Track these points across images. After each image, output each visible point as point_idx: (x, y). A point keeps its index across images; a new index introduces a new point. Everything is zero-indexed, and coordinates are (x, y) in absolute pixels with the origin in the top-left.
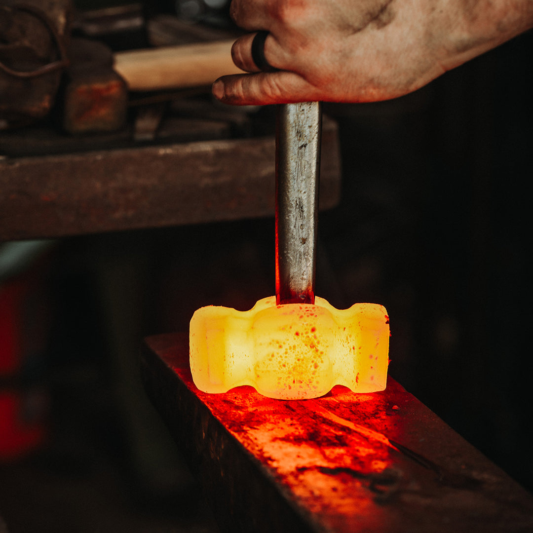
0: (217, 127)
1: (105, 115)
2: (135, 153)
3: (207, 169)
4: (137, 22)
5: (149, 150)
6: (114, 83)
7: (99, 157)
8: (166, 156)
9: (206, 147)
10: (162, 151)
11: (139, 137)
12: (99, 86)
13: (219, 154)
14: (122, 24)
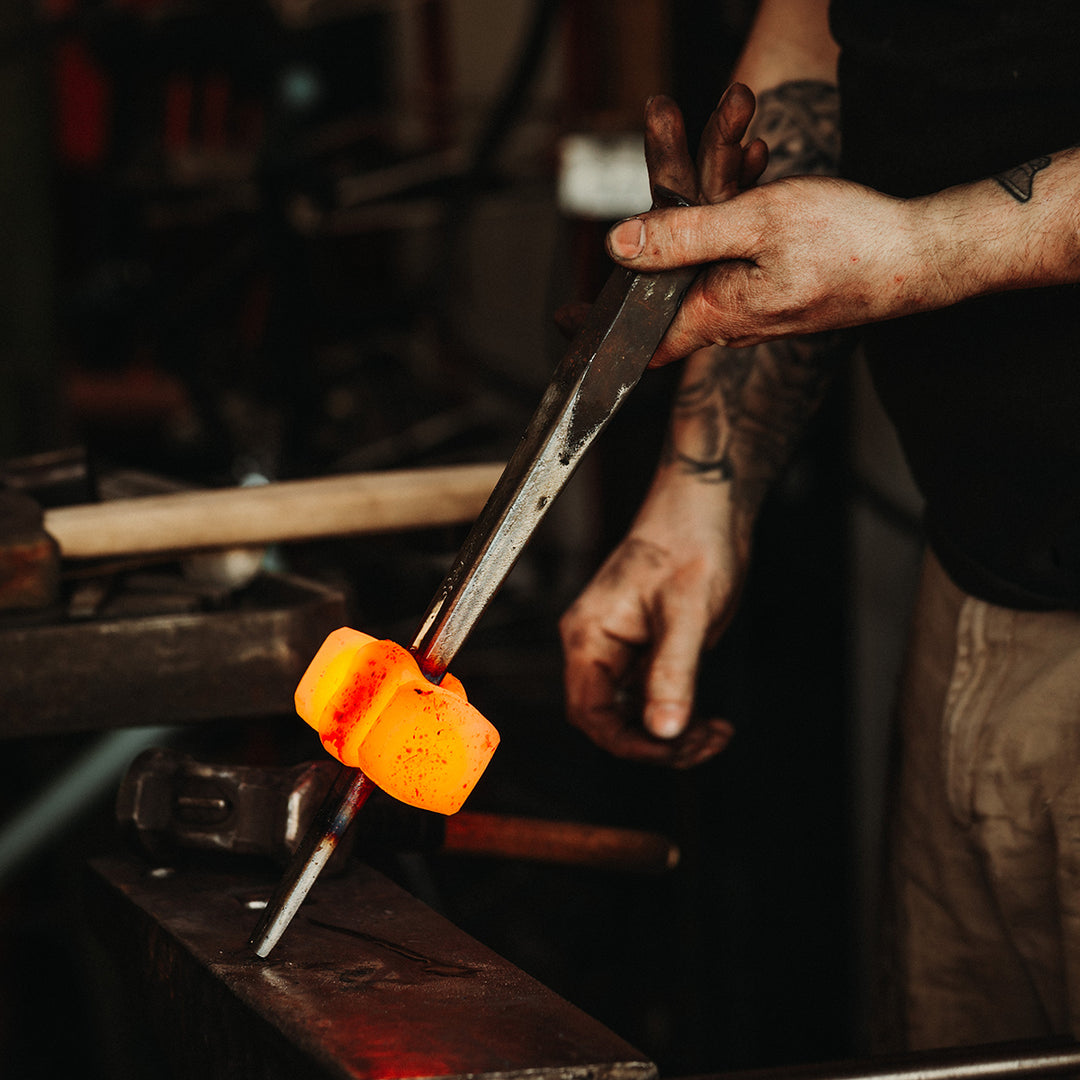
0: (182, 602)
1: (31, 586)
2: (68, 631)
3: (166, 652)
4: (79, 472)
5: (88, 628)
6: (41, 544)
7: (21, 636)
8: (110, 636)
9: (165, 623)
10: (105, 629)
11: (76, 612)
12: (22, 548)
13: (181, 632)
14: (59, 475)
